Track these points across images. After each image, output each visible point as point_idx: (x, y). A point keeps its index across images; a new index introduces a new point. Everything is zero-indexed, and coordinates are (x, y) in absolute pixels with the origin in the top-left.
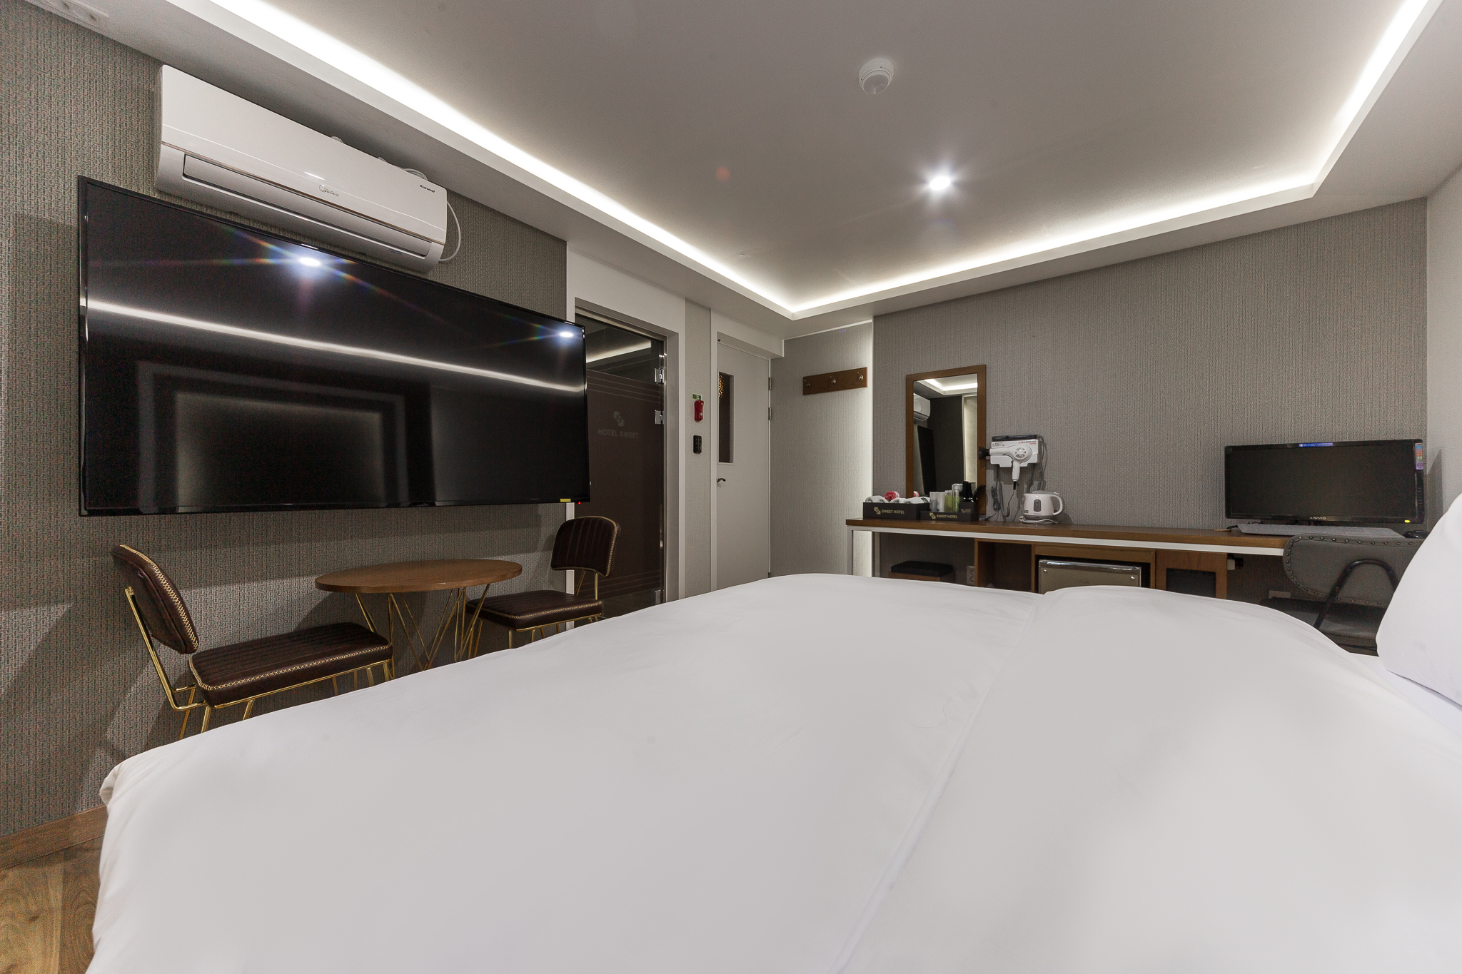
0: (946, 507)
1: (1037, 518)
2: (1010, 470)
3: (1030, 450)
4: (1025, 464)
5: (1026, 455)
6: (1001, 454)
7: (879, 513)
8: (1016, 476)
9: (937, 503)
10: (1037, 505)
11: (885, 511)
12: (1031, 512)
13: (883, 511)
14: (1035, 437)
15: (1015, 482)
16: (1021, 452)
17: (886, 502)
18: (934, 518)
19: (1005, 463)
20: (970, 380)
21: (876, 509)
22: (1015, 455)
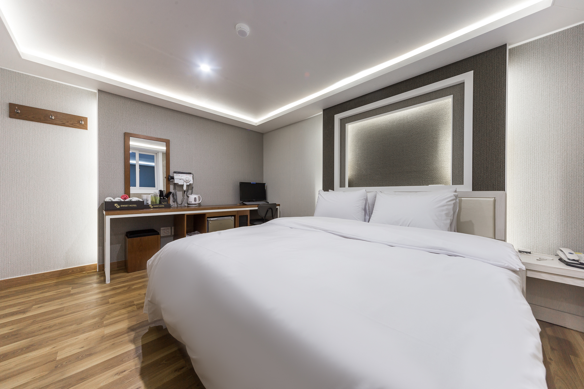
0: (152, 202)
1: (195, 204)
2: (183, 185)
3: (189, 178)
4: (188, 184)
5: (189, 180)
6: (179, 179)
7: (119, 207)
8: (185, 188)
9: (147, 200)
10: (195, 199)
11: (123, 206)
12: (193, 202)
13: (121, 206)
14: (190, 173)
15: (185, 191)
16: (187, 179)
17: (122, 200)
18: (152, 207)
19: (180, 183)
20: (162, 145)
21: (115, 205)
22: (185, 180)
